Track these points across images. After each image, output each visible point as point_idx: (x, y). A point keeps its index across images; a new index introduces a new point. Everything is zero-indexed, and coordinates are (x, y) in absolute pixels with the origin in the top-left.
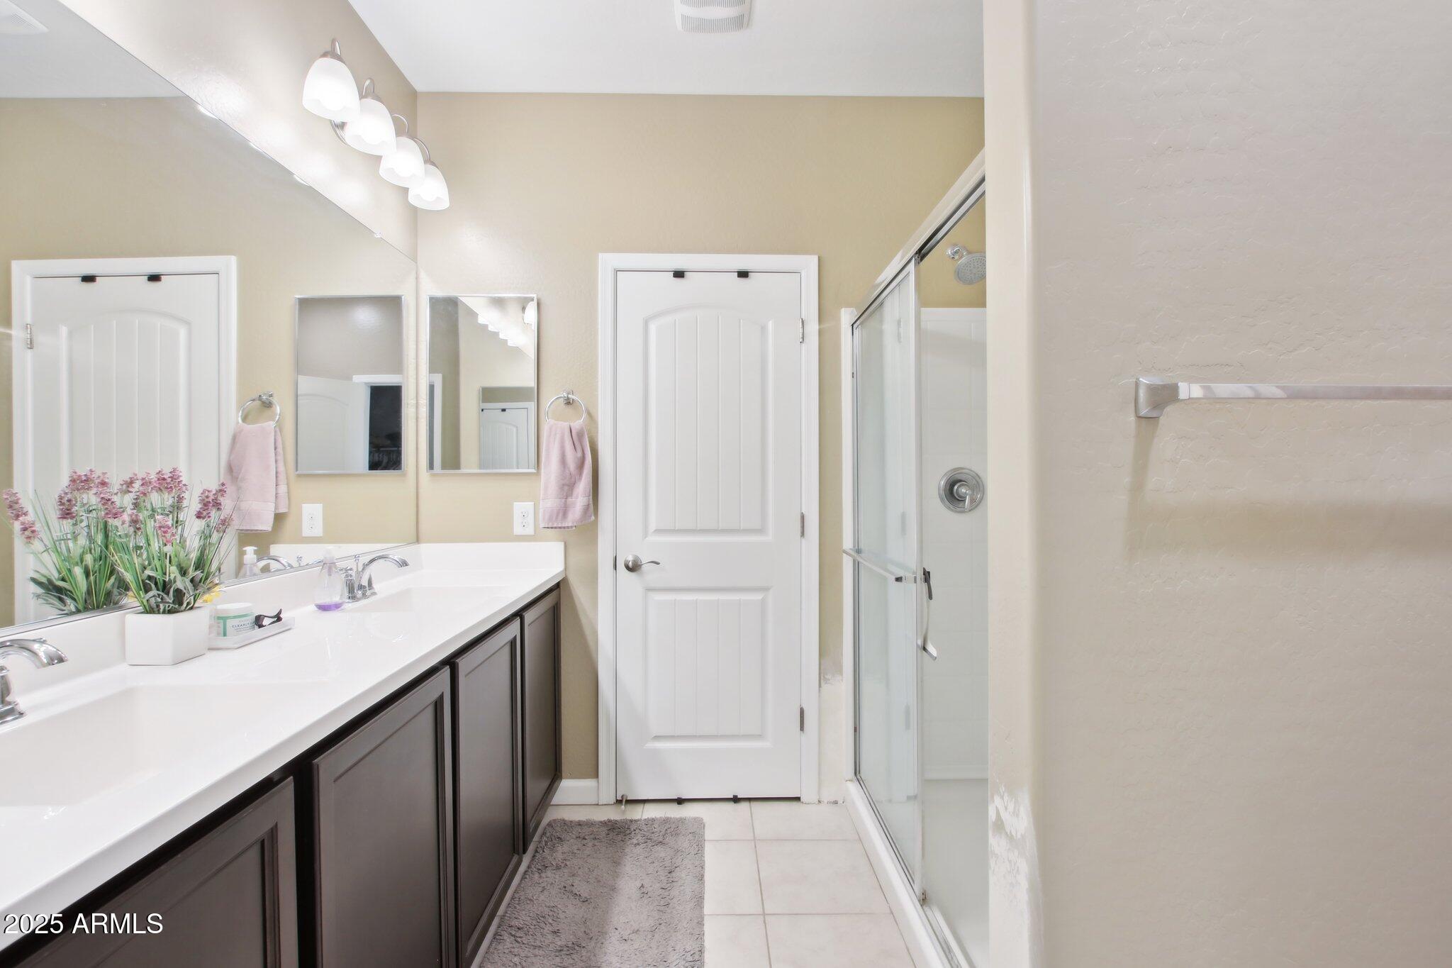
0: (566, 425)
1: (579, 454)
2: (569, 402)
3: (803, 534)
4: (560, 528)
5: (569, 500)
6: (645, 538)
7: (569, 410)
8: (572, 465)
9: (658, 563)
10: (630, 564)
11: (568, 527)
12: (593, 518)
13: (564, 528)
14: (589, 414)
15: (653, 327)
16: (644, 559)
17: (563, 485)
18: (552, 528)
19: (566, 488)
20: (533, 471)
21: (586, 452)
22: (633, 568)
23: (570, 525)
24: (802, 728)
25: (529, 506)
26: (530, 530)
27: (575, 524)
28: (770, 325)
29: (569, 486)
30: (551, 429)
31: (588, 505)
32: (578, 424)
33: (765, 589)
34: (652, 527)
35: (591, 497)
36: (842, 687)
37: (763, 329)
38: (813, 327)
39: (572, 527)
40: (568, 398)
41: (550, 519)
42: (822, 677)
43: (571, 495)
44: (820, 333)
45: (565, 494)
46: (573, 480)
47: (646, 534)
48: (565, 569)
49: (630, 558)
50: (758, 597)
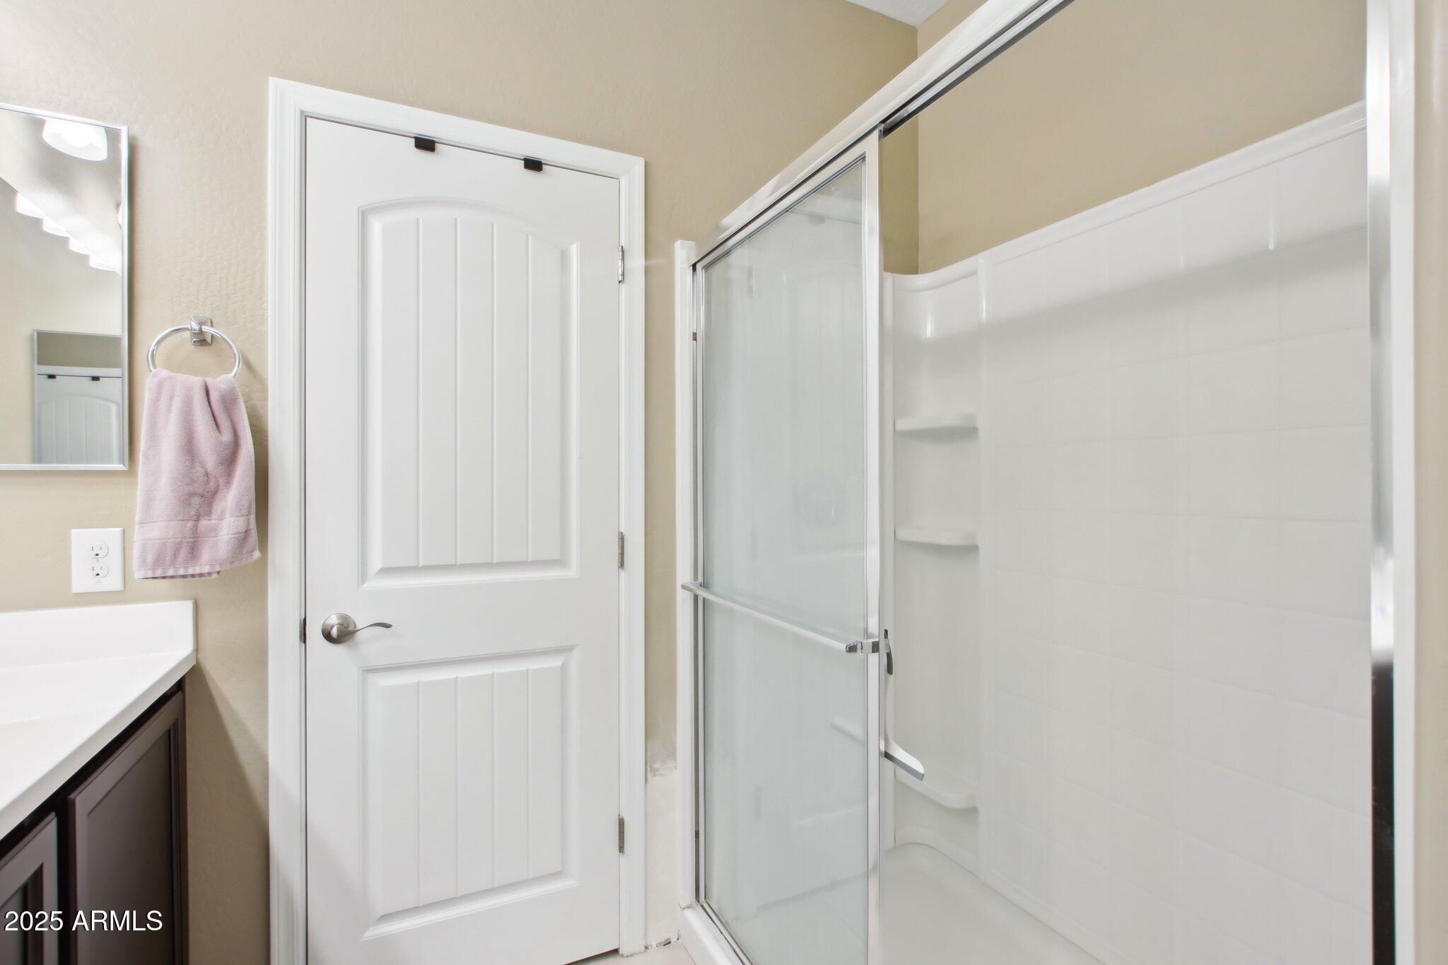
0: (196, 381)
1: (227, 437)
2: (202, 340)
3: (622, 564)
4: (184, 576)
5: (204, 523)
6: (363, 583)
7: (203, 355)
8: (209, 455)
9: (387, 626)
10: (334, 632)
11: (201, 575)
12: (257, 554)
13: (193, 576)
14: (248, 365)
15: (376, 226)
16: (361, 620)
17: (191, 495)
18: (164, 578)
19: (196, 500)
20: (120, 467)
21: (241, 434)
22: (340, 635)
23: (206, 569)
24: (621, 848)
25: (113, 535)
26: (113, 582)
27: (217, 568)
28: (574, 250)
29: (202, 496)
30: (160, 385)
31: (247, 532)
32: (221, 382)
33: (567, 650)
34: (376, 562)
35: (253, 517)
36: (679, 775)
37: (564, 257)
38: (637, 262)
39: (210, 574)
40: (201, 332)
41: (159, 561)
42: (649, 769)
43: (209, 513)
44: (647, 271)
45: (193, 512)
46: (212, 485)
47: (363, 577)
48: (197, 650)
49: (334, 620)
50: (555, 662)
